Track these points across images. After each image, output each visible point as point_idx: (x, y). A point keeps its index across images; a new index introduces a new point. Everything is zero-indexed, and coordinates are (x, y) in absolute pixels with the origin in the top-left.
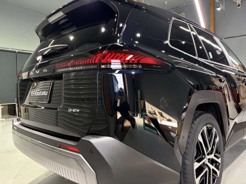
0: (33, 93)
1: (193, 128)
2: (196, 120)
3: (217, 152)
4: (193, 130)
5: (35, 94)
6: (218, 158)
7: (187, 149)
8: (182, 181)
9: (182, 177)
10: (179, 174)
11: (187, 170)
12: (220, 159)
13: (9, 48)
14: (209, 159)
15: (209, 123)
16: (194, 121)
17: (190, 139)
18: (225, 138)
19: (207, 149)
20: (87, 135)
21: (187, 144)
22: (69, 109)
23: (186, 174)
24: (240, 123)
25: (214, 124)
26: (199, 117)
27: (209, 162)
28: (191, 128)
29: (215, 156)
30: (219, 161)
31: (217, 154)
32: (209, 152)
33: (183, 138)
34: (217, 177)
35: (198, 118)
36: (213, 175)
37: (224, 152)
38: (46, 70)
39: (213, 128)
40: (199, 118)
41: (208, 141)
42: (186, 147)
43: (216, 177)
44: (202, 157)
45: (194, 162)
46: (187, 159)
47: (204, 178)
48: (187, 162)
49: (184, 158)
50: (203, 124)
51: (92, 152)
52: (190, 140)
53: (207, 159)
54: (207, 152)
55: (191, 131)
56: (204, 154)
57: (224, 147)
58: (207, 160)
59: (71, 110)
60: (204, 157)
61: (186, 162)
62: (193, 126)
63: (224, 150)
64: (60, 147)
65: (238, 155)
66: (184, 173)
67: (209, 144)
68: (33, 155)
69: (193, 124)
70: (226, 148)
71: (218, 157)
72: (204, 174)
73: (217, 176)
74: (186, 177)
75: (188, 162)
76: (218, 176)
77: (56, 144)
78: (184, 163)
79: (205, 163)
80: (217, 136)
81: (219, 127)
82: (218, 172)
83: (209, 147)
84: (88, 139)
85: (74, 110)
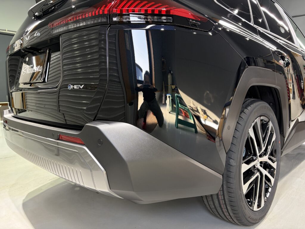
0: (24, 71)
1: (242, 118)
2: (248, 108)
3: (271, 154)
4: (243, 120)
5: (26, 72)
6: (274, 162)
7: (234, 145)
8: (225, 187)
9: (226, 182)
10: (221, 177)
11: (232, 172)
12: (276, 163)
13: (6, 30)
14: (261, 163)
15: (263, 115)
16: (244, 109)
17: (238, 132)
18: (284, 138)
19: (260, 149)
20: (94, 120)
21: (233, 139)
22: (70, 86)
23: (231, 178)
24: (303, 122)
25: (270, 117)
26: (251, 104)
27: (261, 166)
28: (240, 118)
29: (269, 159)
30: (274, 165)
31: (271, 157)
32: (262, 153)
33: (229, 128)
34: (271, 186)
35: (249, 106)
36: (266, 183)
38: (38, 33)
39: (269, 122)
40: (252, 106)
41: (262, 138)
42: (232, 143)
43: (268, 186)
44: (252, 158)
45: (241, 163)
46: (232, 159)
47: (253, 186)
48: (232, 162)
49: (229, 158)
50: (256, 115)
51: (101, 143)
52: (238, 134)
53: (259, 162)
54: (259, 153)
55: (240, 123)
56: (255, 154)
57: (281, 149)
58: (259, 164)
59: (72, 87)
60: (255, 159)
62: (243, 115)
63: (282, 153)
64: (58, 139)
65: (297, 164)
66: (228, 177)
67: (263, 142)
68: (29, 154)
69: (243, 113)
70: (284, 150)
71: (274, 160)
72: (254, 180)
73: (271, 184)
74: (231, 182)
75: (234, 163)
76: (273, 185)
77: (53, 135)
78: (228, 164)
79: (256, 167)
80: (273, 133)
81: (277, 122)
82: (273, 180)
83: (263, 146)
84: (95, 125)
85: (75, 87)
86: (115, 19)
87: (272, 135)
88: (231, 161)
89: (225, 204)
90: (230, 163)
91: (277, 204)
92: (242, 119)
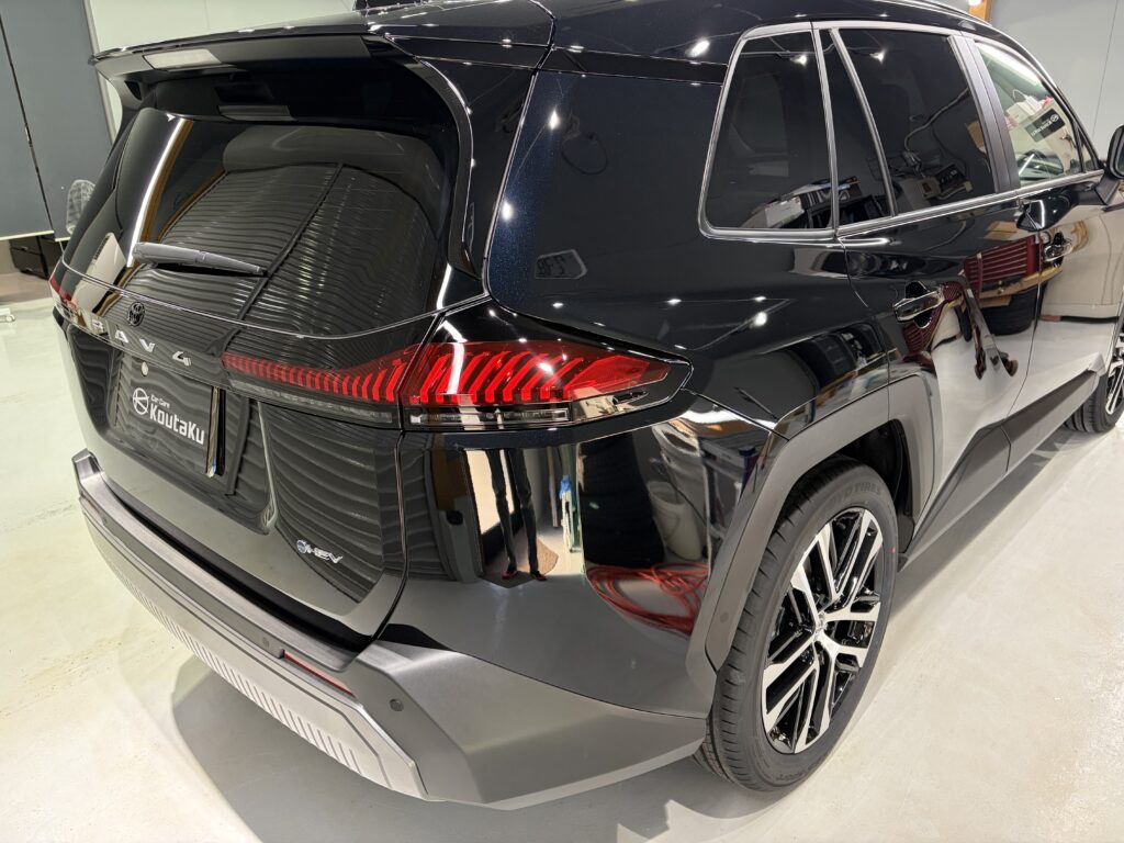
12: (877, 605)
18: (914, 525)
22: (301, 544)
26: (802, 503)
30: (871, 615)
34: (857, 670)
35: (798, 508)
37: (899, 568)
39: (861, 514)
43: (847, 673)
45: (763, 668)
47: (798, 698)
61: (733, 676)
62: (776, 546)
66: (726, 710)
67: (837, 580)
69: (776, 535)
71: (871, 603)
72: (800, 687)
80: (875, 535)
82: (862, 654)
83: (831, 581)
85: (320, 553)
86: (416, 420)
87: (869, 541)
88: (734, 672)
89: (717, 759)
90: (730, 677)
91: (875, 699)
92: (772, 557)
